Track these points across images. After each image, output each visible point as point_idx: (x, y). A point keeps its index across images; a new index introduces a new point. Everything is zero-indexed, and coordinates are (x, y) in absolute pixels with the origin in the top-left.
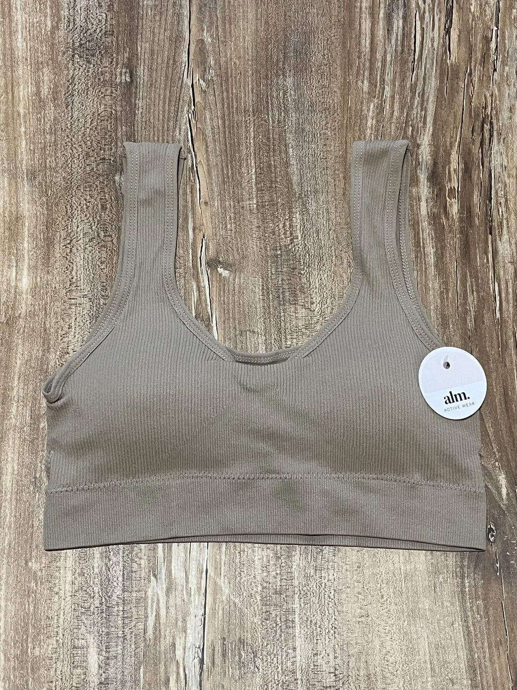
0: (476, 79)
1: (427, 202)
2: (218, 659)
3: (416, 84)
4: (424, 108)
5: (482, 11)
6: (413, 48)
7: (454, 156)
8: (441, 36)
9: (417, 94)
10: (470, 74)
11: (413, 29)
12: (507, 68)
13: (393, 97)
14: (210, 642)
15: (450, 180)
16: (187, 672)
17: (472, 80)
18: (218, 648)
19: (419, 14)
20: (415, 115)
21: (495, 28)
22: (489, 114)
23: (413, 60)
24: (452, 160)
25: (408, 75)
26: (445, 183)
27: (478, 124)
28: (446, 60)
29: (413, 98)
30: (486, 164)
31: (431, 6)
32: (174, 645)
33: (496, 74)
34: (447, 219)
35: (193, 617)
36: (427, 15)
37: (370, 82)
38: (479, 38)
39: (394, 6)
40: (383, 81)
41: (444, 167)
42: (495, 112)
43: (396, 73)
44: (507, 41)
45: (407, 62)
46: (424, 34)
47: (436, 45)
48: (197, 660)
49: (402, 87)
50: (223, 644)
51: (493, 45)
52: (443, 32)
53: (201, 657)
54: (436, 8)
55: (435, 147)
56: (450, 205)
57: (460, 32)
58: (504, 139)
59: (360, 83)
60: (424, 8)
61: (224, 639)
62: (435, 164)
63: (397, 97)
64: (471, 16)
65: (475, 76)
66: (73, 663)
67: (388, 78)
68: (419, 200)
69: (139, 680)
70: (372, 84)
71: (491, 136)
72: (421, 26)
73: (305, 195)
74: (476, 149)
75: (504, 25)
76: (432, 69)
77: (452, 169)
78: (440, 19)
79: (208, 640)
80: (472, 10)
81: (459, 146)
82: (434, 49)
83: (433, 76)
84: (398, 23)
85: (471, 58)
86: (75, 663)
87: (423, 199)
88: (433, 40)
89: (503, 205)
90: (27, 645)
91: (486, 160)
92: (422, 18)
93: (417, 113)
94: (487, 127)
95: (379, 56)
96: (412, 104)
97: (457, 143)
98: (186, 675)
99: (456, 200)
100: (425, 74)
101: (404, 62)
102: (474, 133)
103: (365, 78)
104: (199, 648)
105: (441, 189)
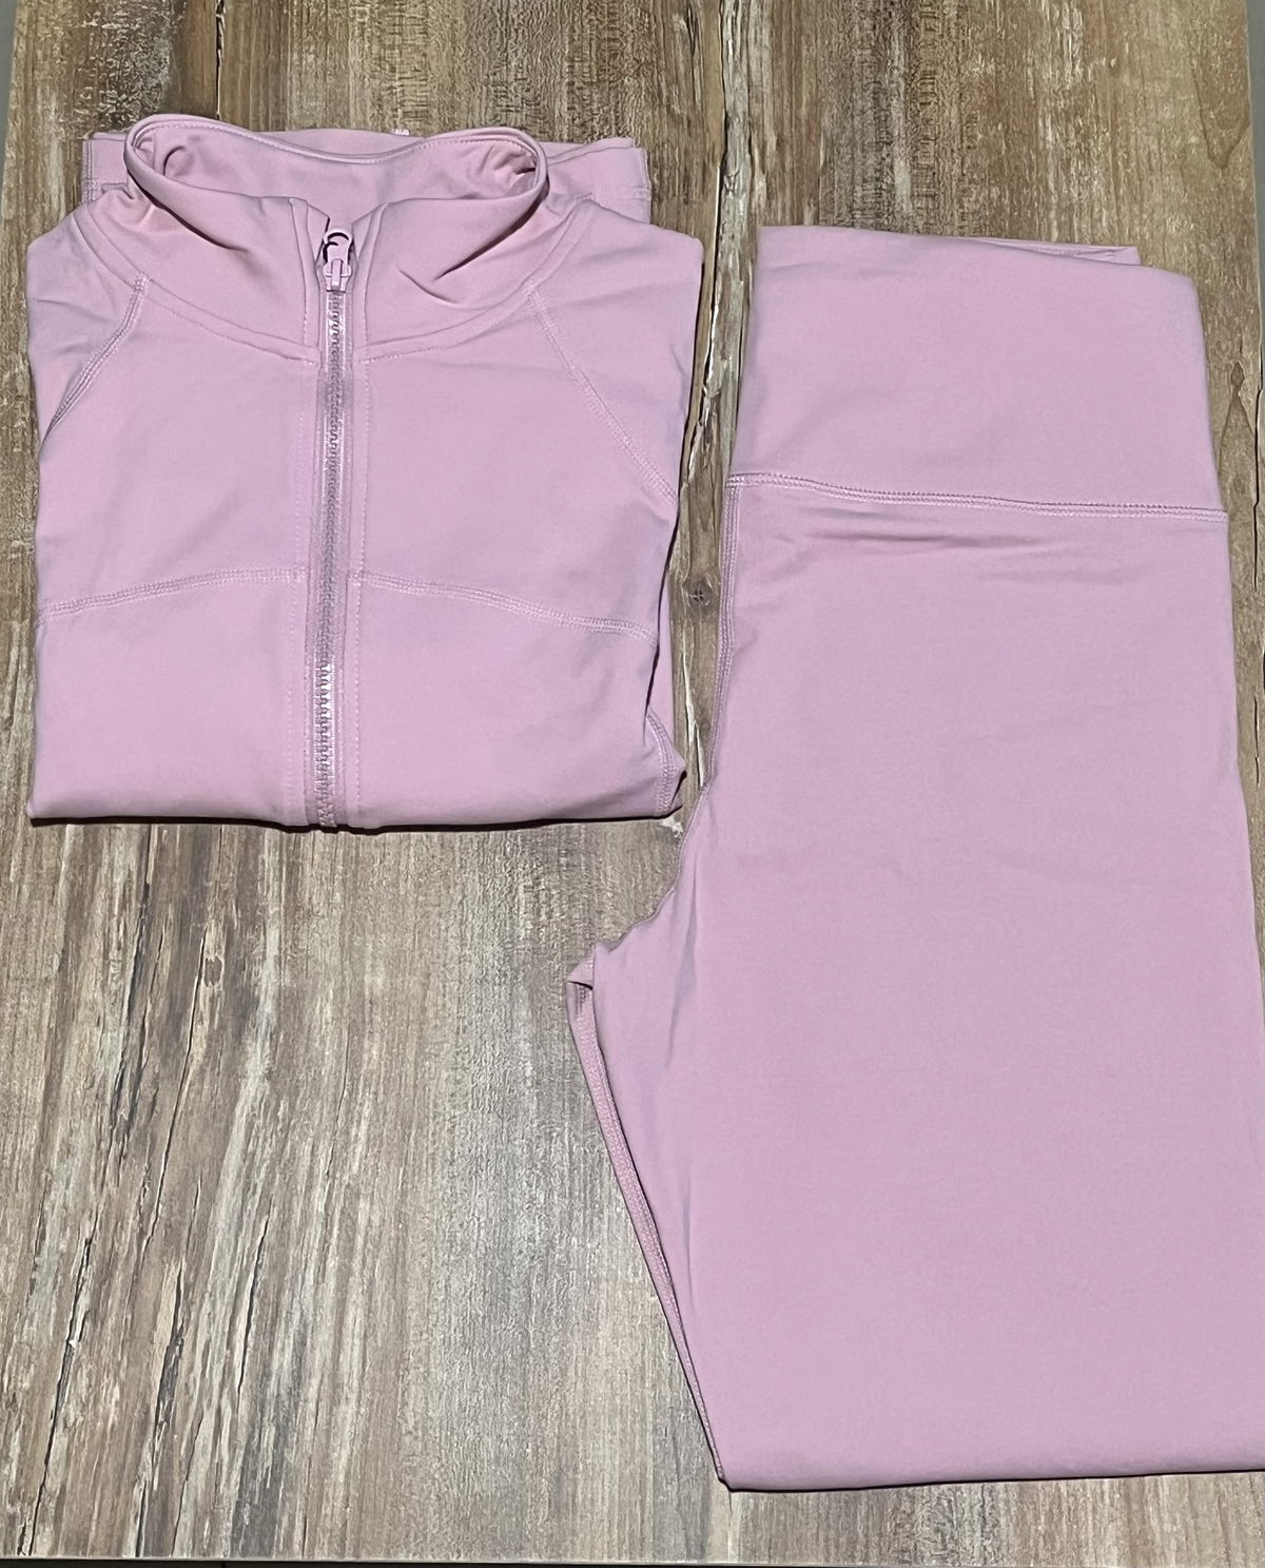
0: (132, 1222)
1: (264, 953)
2: (696, 173)
3: (259, 1213)
4: (248, 1157)
5: (95, 1387)
6: (255, 1300)
7: (198, 1050)
8: (191, 1328)
9: (259, 1190)
10: (142, 1233)
11: (251, 1344)
12: (63, 1247)
13: (310, 1187)
14: (709, 199)
15: (213, 1000)
16: (748, 156)
17: (141, 1220)
18: (696, 190)
19: (233, 1381)
20: (267, 1145)
21: (73, 1343)
22: (114, 1143)
23: (260, 1272)
24: (204, 1041)
25: (273, 1236)
26: (223, 994)
27: (140, 1120)
28: (189, 1269)
29: (269, 1182)
30: (135, 1032)
31: (205, 1404)
32: (769, 196)
33: (88, 1235)
34: (228, 920)
35: (738, 236)
36: (217, 1381)
37: (354, 1222)
38: (111, 1322)
39: (286, 1404)
40: (327, 1224)
41: (222, 1027)
42: (103, 1145)
43: (298, 1243)
44: (54, 1310)
45: (273, 1268)
46: (230, 1332)
47: (207, 1306)
48: (732, 172)
49: (286, 1210)
50: (687, 195)
51: (84, 1302)
52: (188, 1338)
53: (725, 179)
54: (196, 1397)
55: (234, 1072)
56: (220, 947)
57: (151, 1336)
58: (92, 1086)
59: (376, 1221)
60: (221, 1396)
61: (686, 202)
62: (239, 1035)
63: (301, 1187)
64: (122, 1375)
65: (133, 1231)
66: (934, 174)
67: (315, 1232)
68: (280, 958)
69: (826, 146)
70: (349, 1216)
71: (118, 1094)
72: (232, 1353)
73: (505, 975)
74: (152, 1063)
75: (53, 1351)
76: (220, 1248)
77: (206, 1023)
78: (191, 1369)
79: (714, 200)
80: (117, 1389)
81: (186, 1072)
82: (211, 1295)
83: (220, 1233)
84: (282, 1360)
85: (136, 1272)
86: (931, 174)
87: (270, 962)
88: (212, 1318)
89: (114, 945)
90: (1012, 202)
91: (134, 1041)
92: (228, 1371)
93: (264, 1148)
94: (124, 1113)
95: (331, 1283)
96: (271, 1170)
97: (189, 1078)
98: (750, 151)
99: (205, 956)
100: (237, 1236)
101: (279, 1267)
102: (151, 1100)
103: (363, 1234)
104: (727, 191)
105: (232, 980)
